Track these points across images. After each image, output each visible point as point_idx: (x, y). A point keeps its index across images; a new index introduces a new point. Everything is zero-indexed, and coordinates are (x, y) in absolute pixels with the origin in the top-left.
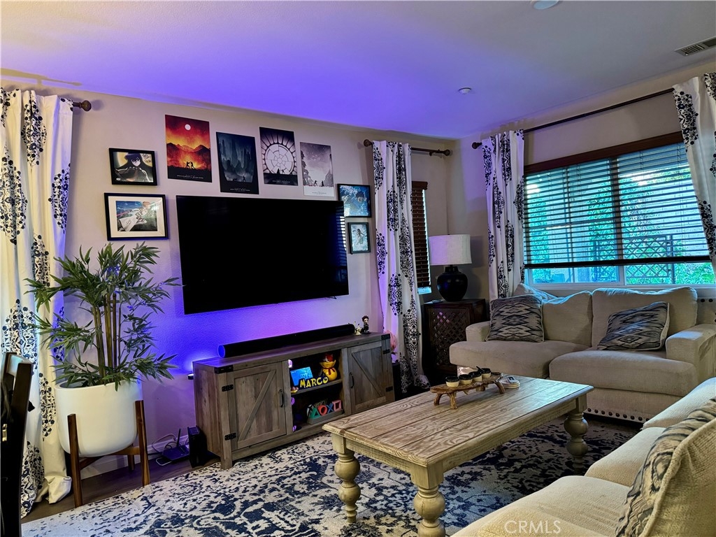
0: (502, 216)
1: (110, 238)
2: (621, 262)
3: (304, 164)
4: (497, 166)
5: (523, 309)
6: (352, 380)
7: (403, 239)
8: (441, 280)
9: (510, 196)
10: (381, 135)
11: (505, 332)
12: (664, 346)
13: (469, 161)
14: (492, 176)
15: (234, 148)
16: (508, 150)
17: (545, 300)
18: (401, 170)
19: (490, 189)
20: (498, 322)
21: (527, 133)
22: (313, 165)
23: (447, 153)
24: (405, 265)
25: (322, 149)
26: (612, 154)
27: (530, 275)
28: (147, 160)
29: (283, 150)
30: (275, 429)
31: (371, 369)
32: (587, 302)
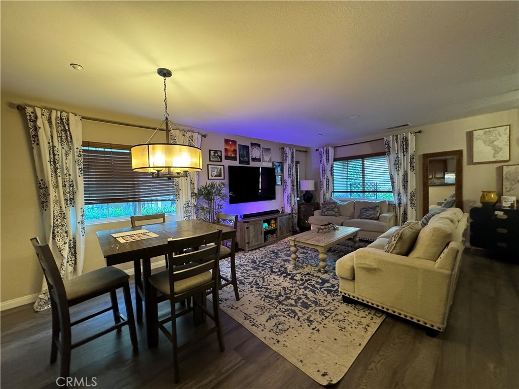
0: (326, 175)
1: (208, 179)
2: (364, 192)
3: (263, 155)
4: (324, 158)
5: (333, 206)
6: (280, 227)
7: (293, 182)
8: (304, 195)
9: (329, 168)
10: (287, 145)
11: (327, 213)
12: (379, 218)
13: (314, 156)
14: (322, 161)
15: (243, 150)
16: (328, 153)
17: (339, 203)
18: (292, 157)
19: (321, 165)
20: (325, 210)
21: (335, 148)
22: (266, 155)
23: (306, 152)
24: (293, 190)
25: (268, 150)
26: (363, 157)
27: (333, 194)
28: (219, 153)
29: (257, 150)
30: (259, 241)
31: (285, 224)
32: (353, 204)
